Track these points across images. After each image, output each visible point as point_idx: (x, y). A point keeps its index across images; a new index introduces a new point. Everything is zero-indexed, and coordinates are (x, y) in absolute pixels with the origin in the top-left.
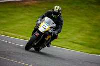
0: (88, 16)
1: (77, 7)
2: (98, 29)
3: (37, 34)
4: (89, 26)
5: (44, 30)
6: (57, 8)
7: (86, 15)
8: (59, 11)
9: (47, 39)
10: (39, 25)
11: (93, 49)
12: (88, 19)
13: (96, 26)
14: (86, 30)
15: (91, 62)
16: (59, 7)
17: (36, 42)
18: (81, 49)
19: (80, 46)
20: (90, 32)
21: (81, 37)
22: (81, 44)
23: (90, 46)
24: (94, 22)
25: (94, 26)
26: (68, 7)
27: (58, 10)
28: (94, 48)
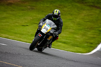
0: (71, 15)
1: (61, 5)
2: (81, 28)
3: (40, 35)
4: (72, 25)
5: (46, 32)
6: (56, 11)
7: (69, 14)
8: (59, 14)
9: (49, 39)
10: (41, 26)
11: (76, 48)
12: (71, 18)
13: (79, 24)
14: (70, 29)
15: (75, 61)
16: (58, 11)
17: (39, 43)
18: (64, 48)
19: (63, 45)
20: (73, 31)
21: (65, 35)
22: (64, 43)
23: (74, 45)
24: (78, 20)
25: (77, 24)
26: (51, 5)
27: (57, 13)
28: (77, 46)
